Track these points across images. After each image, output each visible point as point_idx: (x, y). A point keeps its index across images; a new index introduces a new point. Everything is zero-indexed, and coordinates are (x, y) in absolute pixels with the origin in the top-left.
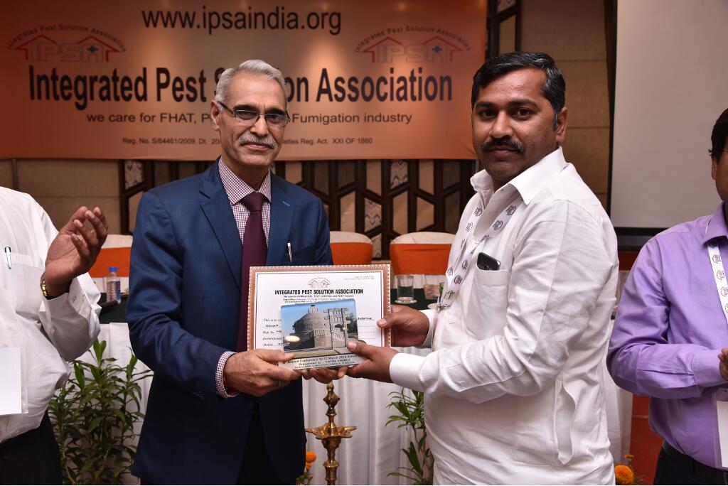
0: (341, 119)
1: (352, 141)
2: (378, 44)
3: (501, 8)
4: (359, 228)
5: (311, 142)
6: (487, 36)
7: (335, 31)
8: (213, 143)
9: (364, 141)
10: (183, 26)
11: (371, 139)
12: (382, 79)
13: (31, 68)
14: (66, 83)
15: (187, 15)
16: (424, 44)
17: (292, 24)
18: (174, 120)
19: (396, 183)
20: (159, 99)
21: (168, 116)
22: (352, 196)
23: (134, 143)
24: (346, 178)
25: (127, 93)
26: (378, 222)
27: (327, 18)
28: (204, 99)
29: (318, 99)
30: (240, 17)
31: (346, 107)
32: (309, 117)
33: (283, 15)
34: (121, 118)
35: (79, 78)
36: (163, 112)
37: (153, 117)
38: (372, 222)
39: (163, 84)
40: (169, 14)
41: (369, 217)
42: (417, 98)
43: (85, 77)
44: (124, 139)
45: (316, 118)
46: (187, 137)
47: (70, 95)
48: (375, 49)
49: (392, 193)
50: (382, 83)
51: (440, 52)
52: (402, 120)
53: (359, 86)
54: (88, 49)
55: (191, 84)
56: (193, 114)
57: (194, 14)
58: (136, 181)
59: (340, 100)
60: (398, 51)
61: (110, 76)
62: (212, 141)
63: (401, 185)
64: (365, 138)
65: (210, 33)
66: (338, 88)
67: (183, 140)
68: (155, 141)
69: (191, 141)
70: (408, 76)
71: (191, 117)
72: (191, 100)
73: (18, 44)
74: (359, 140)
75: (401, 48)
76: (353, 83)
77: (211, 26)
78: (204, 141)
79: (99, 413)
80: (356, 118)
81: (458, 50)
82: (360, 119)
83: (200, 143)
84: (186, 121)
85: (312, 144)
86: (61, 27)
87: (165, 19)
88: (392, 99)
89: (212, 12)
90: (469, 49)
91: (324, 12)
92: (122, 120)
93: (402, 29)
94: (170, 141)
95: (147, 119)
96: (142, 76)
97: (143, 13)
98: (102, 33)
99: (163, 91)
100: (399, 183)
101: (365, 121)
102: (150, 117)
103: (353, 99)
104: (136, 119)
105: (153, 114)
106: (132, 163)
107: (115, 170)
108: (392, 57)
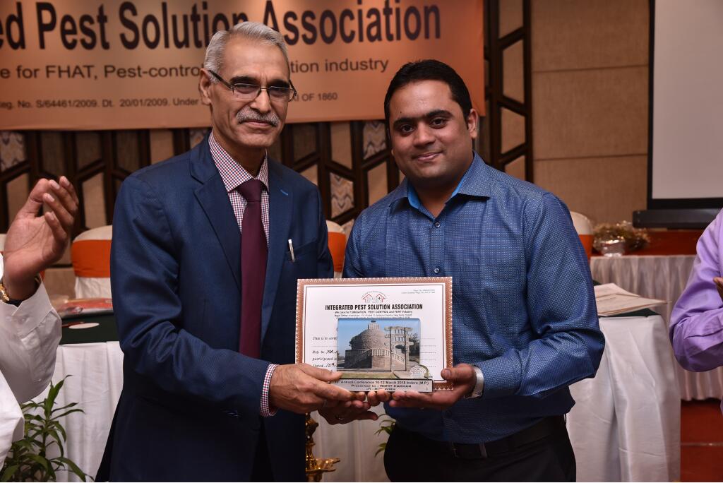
0: (294, 67)
1: (310, 97)
8: (122, 105)
9: (327, 97)
11: (335, 94)
12: (347, 13)
18: (66, 74)
19: (370, 151)
20: (42, 46)
21: (56, 69)
22: (314, 169)
23: (10, 108)
24: (303, 147)
26: (348, 204)
28: (106, 46)
31: (299, 53)
36: (50, 64)
37: (36, 71)
38: (341, 204)
39: (47, 25)
41: (337, 198)
42: (395, 37)
46: (86, 99)
49: (364, 166)
50: (347, 19)
52: (376, 67)
53: (316, 23)
55: (87, 24)
56: (92, 66)
58: (15, 160)
59: (291, 42)
62: (120, 104)
63: (377, 154)
64: (327, 93)
66: (289, 27)
67: (80, 102)
68: (40, 104)
69: (91, 102)
70: (381, 7)
71: (89, 70)
72: (89, 47)
76: (308, 20)
78: (110, 103)
80: (314, 67)
82: (320, 67)
83: (104, 106)
84: (83, 76)
88: (361, 39)
94: (62, 104)
96: (15, 13)
99: (47, 34)
100: (375, 152)
101: (327, 69)
102: (31, 72)
103: (309, 41)
104: (11, 74)
105: (36, 68)
106: (9, 135)
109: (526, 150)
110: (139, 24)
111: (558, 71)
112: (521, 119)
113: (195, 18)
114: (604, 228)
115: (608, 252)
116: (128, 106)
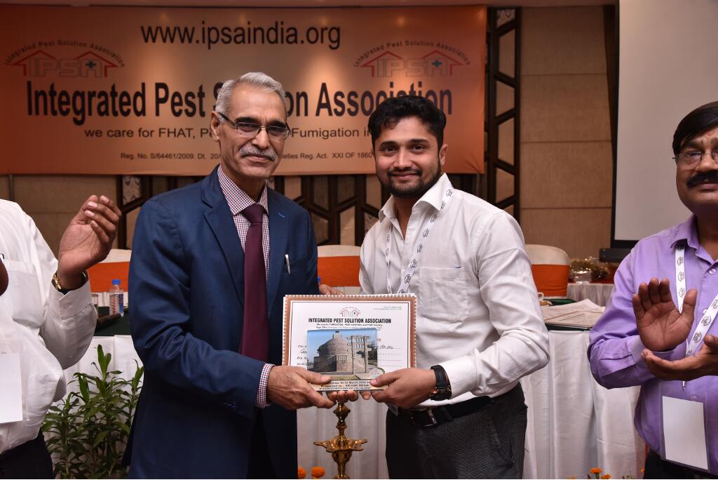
0: (341, 134)
1: (352, 155)
3: (500, 22)
5: (310, 157)
6: (486, 50)
7: (334, 45)
8: (212, 158)
9: (364, 155)
10: (182, 41)
12: (382, 94)
13: (29, 84)
14: (64, 99)
15: (186, 29)
16: (424, 58)
17: (292, 39)
18: (173, 134)
20: (157, 114)
21: (166, 131)
22: (352, 210)
23: (132, 159)
24: (345, 192)
25: (125, 108)
27: (326, 33)
28: (203, 114)
29: (318, 114)
30: (240, 32)
31: (345, 122)
32: (309, 132)
33: (282, 29)
34: (119, 134)
35: (77, 94)
36: (161, 127)
37: (151, 132)
39: (161, 99)
40: (168, 29)
43: (83, 93)
44: (122, 154)
45: (315, 133)
46: (186, 153)
47: (68, 110)
48: (375, 63)
50: (382, 98)
51: (440, 66)
53: (358, 101)
54: (87, 65)
55: (190, 98)
56: (192, 129)
57: (193, 29)
58: (134, 197)
59: (339, 114)
60: (398, 64)
61: (108, 91)
62: (210, 157)
64: (364, 152)
65: (209, 48)
66: (337, 102)
67: (182, 155)
68: (153, 156)
69: (190, 155)
70: (407, 90)
71: (189, 132)
72: (190, 115)
73: (16, 59)
74: (359, 154)
75: (401, 62)
76: (353, 98)
77: (210, 41)
78: (203, 156)
79: (103, 427)
80: (356, 133)
82: (359, 133)
83: (198, 158)
84: (185, 136)
85: (311, 158)
86: (60, 43)
87: (164, 34)
89: (211, 27)
90: (469, 63)
91: (324, 27)
92: (120, 136)
93: (401, 43)
94: (168, 156)
95: (146, 134)
96: (140, 91)
97: (142, 28)
98: (100, 49)
99: (161, 106)
101: (365, 135)
102: (148, 132)
103: (352, 114)
104: (135, 133)
105: (152, 129)
106: (130, 178)
107: (112, 185)
108: (392, 71)
109: (515, 200)
111: (539, 142)
112: (511, 177)
114: (575, 262)
115: (579, 280)
116: (216, 158)
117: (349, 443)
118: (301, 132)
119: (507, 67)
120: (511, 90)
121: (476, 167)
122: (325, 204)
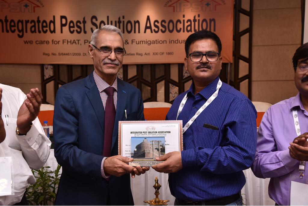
0: (157, 43)
1: (163, 53)
2: (176, 2)
4: (167, 100)
5: (141, 55)
9: (169, 54)
11: (172, 52)
12: (179, 21)
14: (12, 24)
16: (201, 1)
18: (70, 43)
19: (186, 75)
20: (62, 32)
21: (66, 41)
22: (163, 83)
23: (49, 56)
24: (159, 73)
25: (45, 29)
28: (85, 32)
29: (145, 32)
31: (159, 36)
32: (140, 41)
34: (42, 42)
35: (19, 21)
36: (64, 39)
37: (59, 41)
38: (174, 96)
39: (64, 24)
41: (172, 94)
43: (23, 21)
44: (43, 53)
45: (144, 42)
46: (77, 53)
47: (15, 30)
49: (183, 81)
50: (179, 23)
51: (210, 6)
53: (166, 25)
54: (24, 6)
55: (78, 24)
56: (80, 40)
58: (50, 75)
59: (156, 32)
60: (187, 5)
61: (36, 20)
63: (188, 77)
64: (170, 52)
66: (155, 26)
67: (75, 54)
68: (60, 54)
69: (79, 54)
70: (192, 19)
71: (78, 42)
72: (79, 33)
74: (167, 53)
76: (163, 23)
78: (85, 54)
80: (165, 42)
81: (220, 4)
82: (167, 41)
83: (83, 55)
84: (76, 44)
85: (142, 55)
88: (184, 31)
90: (225, 4)
92: (42, 44)
94: (68, 54)
95: (56, 43)
96: (52, 20)
99: (64, 28)
100: (188, 76)
101: (170, 43)
102: (57, 42)
103: (163, 32)
104: (50, 42)
105: (59, 40)
106: (48, 66)
107: (38, 70)
108: (184, 9)
109: (249, 77)
110: (98, 24)
111: (263, 46)
112: (247, 64)
113: (120, 22)
117: (161, 202)
118: (136, 42)
119: (245, 6)
120: (248, 18)
121: (229, 59)
122: (149, 79)
